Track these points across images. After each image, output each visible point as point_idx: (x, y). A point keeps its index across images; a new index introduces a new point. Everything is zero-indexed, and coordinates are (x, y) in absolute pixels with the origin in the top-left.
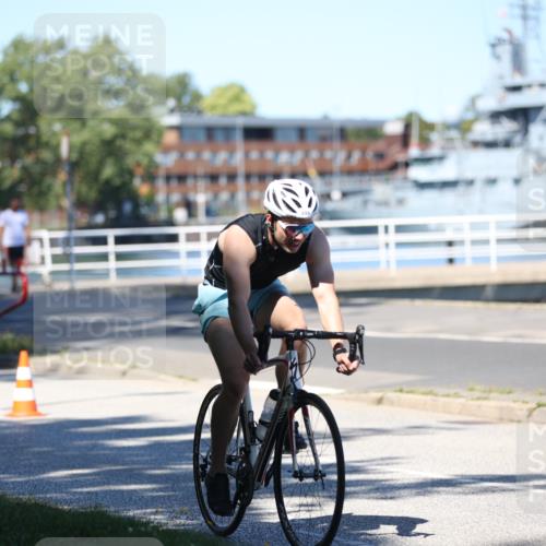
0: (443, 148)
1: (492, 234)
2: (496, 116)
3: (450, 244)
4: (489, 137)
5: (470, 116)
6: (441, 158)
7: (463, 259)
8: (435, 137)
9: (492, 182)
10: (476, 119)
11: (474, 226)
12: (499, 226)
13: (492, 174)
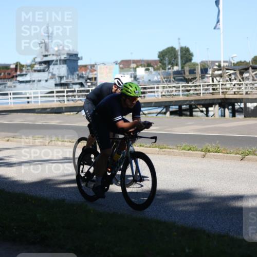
0: (26, 72)
1: (39, 95)
2: (40, 63)
3: (28, 98)
4: (39, 69)
5: (34, 63)
6: (26, 75)
7: (31, 102)
8: (24, 69)
9: (40, 81)
10: (35, 64)
11: (34, 93)
12: (41, 93)
13: (40, 79)
